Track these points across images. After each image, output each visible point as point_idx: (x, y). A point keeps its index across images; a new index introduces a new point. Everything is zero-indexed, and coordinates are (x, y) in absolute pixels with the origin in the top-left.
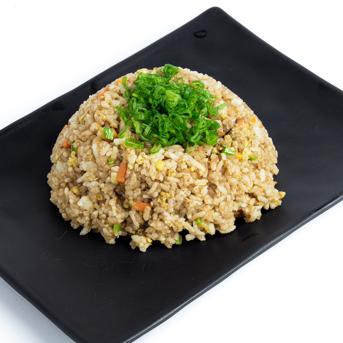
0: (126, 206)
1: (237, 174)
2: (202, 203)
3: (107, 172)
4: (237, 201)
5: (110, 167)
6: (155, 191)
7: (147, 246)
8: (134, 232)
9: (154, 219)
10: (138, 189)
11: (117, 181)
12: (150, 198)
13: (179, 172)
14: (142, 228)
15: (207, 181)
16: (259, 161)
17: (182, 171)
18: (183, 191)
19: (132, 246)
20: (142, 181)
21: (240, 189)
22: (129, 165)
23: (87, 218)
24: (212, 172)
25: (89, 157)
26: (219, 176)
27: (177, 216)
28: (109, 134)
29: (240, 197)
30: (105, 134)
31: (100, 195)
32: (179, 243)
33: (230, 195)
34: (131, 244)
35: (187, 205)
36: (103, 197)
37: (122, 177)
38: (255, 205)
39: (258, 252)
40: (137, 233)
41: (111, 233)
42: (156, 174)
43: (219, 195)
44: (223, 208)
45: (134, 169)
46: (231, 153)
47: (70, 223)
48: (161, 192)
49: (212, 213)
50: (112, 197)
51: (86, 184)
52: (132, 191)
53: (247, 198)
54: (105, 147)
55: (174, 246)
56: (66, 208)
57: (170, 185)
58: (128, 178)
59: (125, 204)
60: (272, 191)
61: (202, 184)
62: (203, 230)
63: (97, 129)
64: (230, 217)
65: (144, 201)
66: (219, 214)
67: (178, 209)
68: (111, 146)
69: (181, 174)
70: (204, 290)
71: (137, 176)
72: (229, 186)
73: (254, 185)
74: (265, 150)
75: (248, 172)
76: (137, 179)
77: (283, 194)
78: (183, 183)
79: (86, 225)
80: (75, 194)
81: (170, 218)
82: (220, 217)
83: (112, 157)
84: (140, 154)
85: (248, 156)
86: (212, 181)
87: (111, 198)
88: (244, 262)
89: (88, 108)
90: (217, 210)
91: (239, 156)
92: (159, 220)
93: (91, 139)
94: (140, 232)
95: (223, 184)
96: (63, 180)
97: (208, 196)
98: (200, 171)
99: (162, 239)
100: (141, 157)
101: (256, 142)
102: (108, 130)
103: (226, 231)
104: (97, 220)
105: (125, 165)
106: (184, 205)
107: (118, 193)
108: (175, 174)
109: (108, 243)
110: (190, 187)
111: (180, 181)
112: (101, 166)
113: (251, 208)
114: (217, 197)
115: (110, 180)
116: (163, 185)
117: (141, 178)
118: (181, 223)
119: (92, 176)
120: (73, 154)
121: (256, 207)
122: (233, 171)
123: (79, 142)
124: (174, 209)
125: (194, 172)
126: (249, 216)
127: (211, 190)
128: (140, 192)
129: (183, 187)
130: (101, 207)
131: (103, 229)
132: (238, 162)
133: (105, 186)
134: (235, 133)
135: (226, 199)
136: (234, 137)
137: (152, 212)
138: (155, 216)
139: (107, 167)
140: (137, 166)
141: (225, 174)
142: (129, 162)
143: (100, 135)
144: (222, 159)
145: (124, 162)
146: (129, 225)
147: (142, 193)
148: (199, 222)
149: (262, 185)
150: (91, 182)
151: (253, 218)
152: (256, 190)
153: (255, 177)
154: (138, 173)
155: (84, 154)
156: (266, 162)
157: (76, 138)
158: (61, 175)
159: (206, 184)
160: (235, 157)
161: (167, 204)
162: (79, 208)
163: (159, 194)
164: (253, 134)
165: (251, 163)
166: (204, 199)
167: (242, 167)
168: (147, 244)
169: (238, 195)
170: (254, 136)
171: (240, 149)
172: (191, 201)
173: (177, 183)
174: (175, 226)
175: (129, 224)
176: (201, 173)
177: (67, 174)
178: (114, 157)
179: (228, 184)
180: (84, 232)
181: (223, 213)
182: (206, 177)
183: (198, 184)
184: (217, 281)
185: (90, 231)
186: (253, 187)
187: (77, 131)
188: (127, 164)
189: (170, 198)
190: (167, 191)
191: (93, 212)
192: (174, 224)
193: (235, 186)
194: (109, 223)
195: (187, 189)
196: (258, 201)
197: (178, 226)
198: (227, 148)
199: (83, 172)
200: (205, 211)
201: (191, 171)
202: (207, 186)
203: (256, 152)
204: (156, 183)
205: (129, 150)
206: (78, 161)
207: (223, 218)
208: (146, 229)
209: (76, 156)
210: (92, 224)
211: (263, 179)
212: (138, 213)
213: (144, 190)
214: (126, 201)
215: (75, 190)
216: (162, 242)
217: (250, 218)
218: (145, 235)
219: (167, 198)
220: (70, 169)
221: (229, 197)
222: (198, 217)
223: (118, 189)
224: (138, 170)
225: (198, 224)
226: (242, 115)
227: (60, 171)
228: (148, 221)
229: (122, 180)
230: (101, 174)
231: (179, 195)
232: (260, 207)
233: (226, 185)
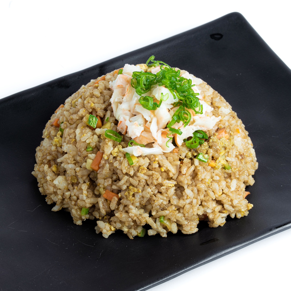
0: (96, 193)
1: (207, 180)
2: (168, 202)
3: (84, 157)
4: (203, 206)
5: (87, 153)
6: (124, 184)
7: (110, 233)
8: (101, 217)
9: (119, 209)
10: (108, 179)
11: (91, 167)
12: (119, 189)
13: (149, 170)
14: (109, 216)
15: (175, 183)
16: (233, 171)
17: (153, 169)
18: (151, 188)
19: (96, 231)
20: (114, 172)
21: (208, 195)
22: (104, 155)
23: (60, 197)
24: (182, 174)
25: (71, 140)
26: (187, 180)
27: (142, 211)
28: (93, 123)
29: (207, 202)
30: (89, 121)
31: (75, 178)
32: (141, 235)
33: (196, 200)
34: (96, 228)
35: (153, 202)
36: (78, 180)
37: (96, 165)
38: (220, 212)
39: (211, 258)
40: (103, 219)
41: (79, 215)
42: (127, 168)
43: (186, 197)
44: (187, 210)
45: (108, 159)
46: (204, 159)
47: (46, 198)
48: (129, 186)
49: (176, 214)
50: (86, 181)
51: (64, 165)
52: (104, 180)
53: (214, 204)
54: (86, 134)
55: (136, 237)
56: (44, 183)
57: (139, 181)
58: (101, 167)
59: (96, 190)
60: (239, 202)
61: (170, 185)
62: (165, 228)
63: (84, 115)
64: (194, 220)
65: (114, 191)
66: (182, 215)
67: (144, 205)
68: (92, 133)
69: (151, 172)
70: (150, 286)
71: (110, 167)
72: (197, 191)
73: (223, 193)
74: (242, 161)
75: (219, 180)
76: (109, 169)
77: (251, 206)
78: (151, 181)
79: (58, 203)
80: (53, 172)
81: (134, 211)
82: (183, 218)
83: (91, 144)
84: (117, 147)
85: (221, 165)
86: (180, 184)
87: (84, 182)
88: (195, 266)
89: (82, 92)
90: (181, 211)
91: (213, 163)
92: (124, 211)
93: (78, 123)
94: (106, 219)
95: (191, 188)
96: (46, 156)
97: (175, 197)
98: (170, 172)
99: (125, 230)
100: (117, 149)
101: (234, 153)
102: (92, 118)
103: (188, 232)
104: (68, 200)
105: (101, 155)
106: (150, 201)
107: (92, 179)
108: (145, 171)
109: (75, 223)
110: (158, 185)
111: (149, 179)
112: (80, 151)
113: (216, 215)
114: (183, 200)
115: (86, 166)
116: (132, 179)
117: (113, 169)
118: (145, 218)
119: (71, 159)
120: (59, 134)
121: (221, 214)
122: (203, 177)
123: (66, 124)
124: (140, 204)
125: (164, 173)
126: (213, 222)
127: (179, 192)
128: (110, 182)
129: (151, 184)
130: (74, 189)
131: (72, 210)
132: (211, 169)
133: (80, 170)
134: (213, 141)
135: (192, 202)
136: (211, 144)
137: (119, 203)
138: (121, 207)
139: (85, 153)
140: (111, 157)
141: (195, 179)
142: (105, 153)
143: (85, 121)
144: (195, 164)
145: (101, 151)
146: (96, 211)
147: (113, 183)
148: (162, 219)
149: (230, 194)
150: (69, 163)
151: (216, 225)
152: (224, 198)
153: (225, 186)
154: (111, 164)
155: (68, 136)
156: (241, 173)
157: (65, 119)
158: (45, 151)
159: (174, 185)
160: (208, 164)
161: (133, 198)
162: (55, 186)
163: (128, 187)
164: (232, 144)
165: (224, 172)
166: (170, 199)
167: (214, 175)
168: (109, 231)
169: (205, 200)
170: (232, 147)
171: (215, 157)
172: (157, 199)
173: (146, 180)
174: (139, 219)
175: (97, 209)
176: (171, 175)
177: (50, 152)
178: (93, 145)
179: (195, 189)
180: (55, 209)
181: (186, 215)
182: (175, 179)
183: (166, 185)
184: (164, 279)
185: (61, 209)
186: (222, 195)
187: (67, 113)
188: (103, 153)
189: (137, 193)
190: (136, 186)
191: (66, 192)
192: (138, 218)
193: (203, 192)
194: (78, 205)
195: (154, 187)
196: (225, 209)
197: (142, 221)
198: (201, 154)
199: (64, 153)
200: (169, 210)
201: (161, 171)
202: (174, 188)
203: (231, 162)
204: (126, 176)
205: (107, 141)
206: (62, 142)
207: (186, 219)
208: (112, 218)
209: (61, 136)
210: (64, 203)
211: (233, 189)
212: (106, 201)
213: (115, 181)
214: (97, 188)
215: (54, 168)
216: (124, 233)
217: (214, 224)
218: (110, 222)
219: (135, 192)
220: (53, 148)
221: (195, 201)
222: (161, 215)
223: (92, 175)
224: (111, 161)
225: (160, 222)
226: (225, 124)
227: (46, 147)
228: (114, 210)
229: (96, 168)
230: (78, 158)
231: (146, 191)
232: (225, 215)
233: (194, 189)
